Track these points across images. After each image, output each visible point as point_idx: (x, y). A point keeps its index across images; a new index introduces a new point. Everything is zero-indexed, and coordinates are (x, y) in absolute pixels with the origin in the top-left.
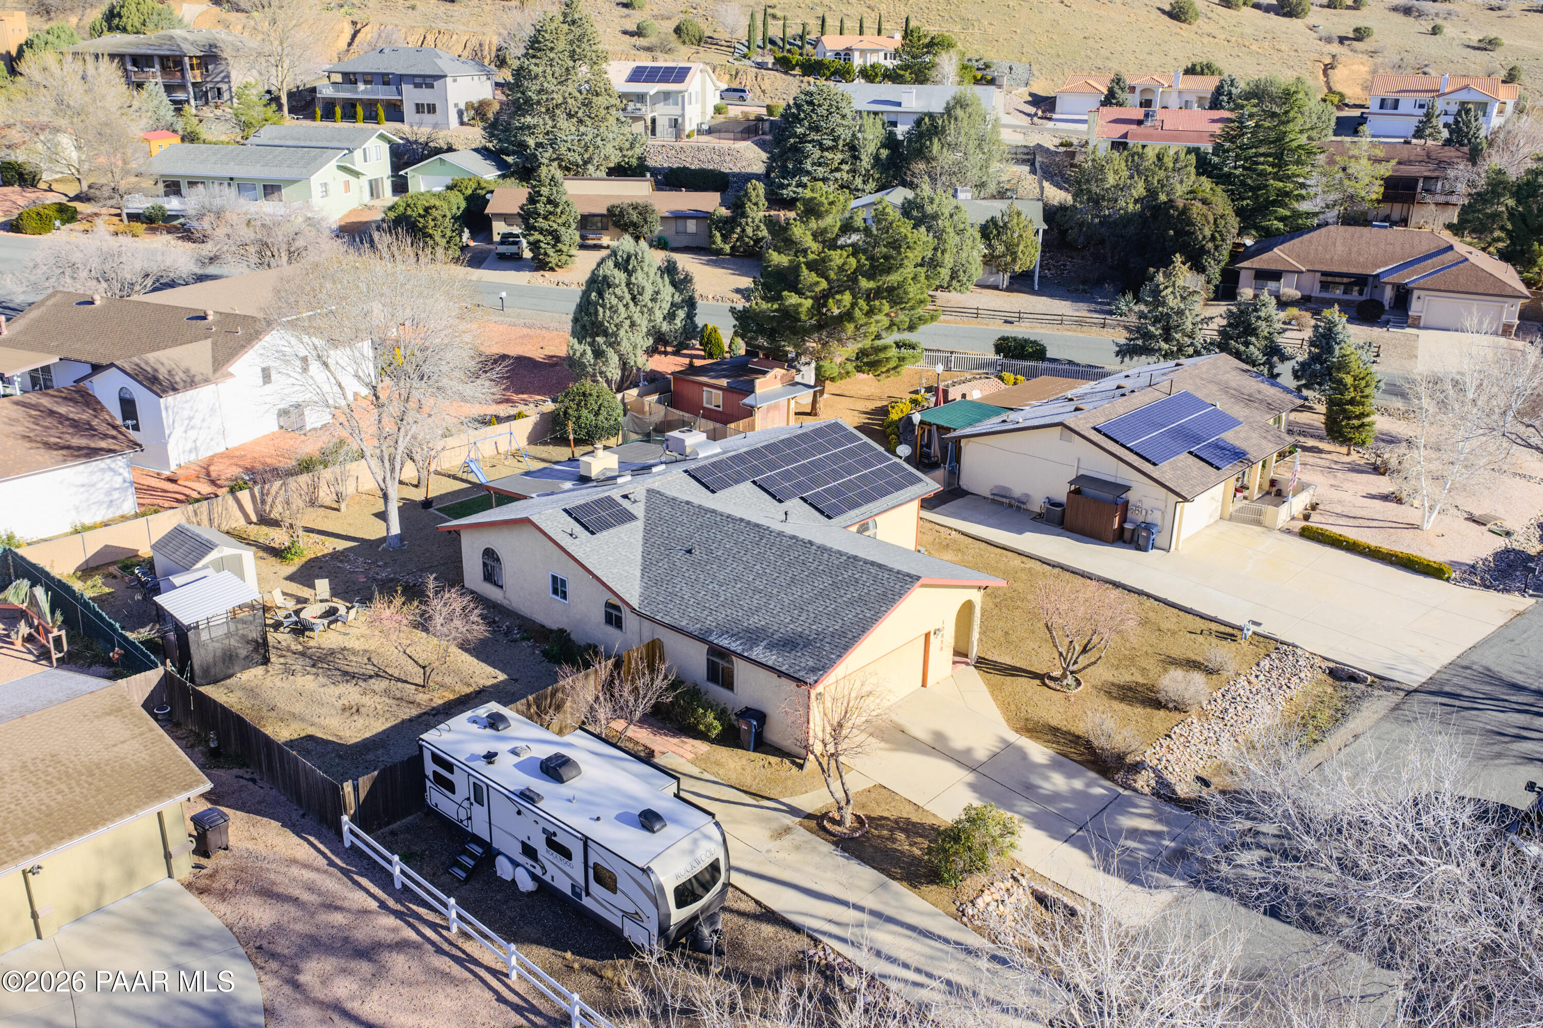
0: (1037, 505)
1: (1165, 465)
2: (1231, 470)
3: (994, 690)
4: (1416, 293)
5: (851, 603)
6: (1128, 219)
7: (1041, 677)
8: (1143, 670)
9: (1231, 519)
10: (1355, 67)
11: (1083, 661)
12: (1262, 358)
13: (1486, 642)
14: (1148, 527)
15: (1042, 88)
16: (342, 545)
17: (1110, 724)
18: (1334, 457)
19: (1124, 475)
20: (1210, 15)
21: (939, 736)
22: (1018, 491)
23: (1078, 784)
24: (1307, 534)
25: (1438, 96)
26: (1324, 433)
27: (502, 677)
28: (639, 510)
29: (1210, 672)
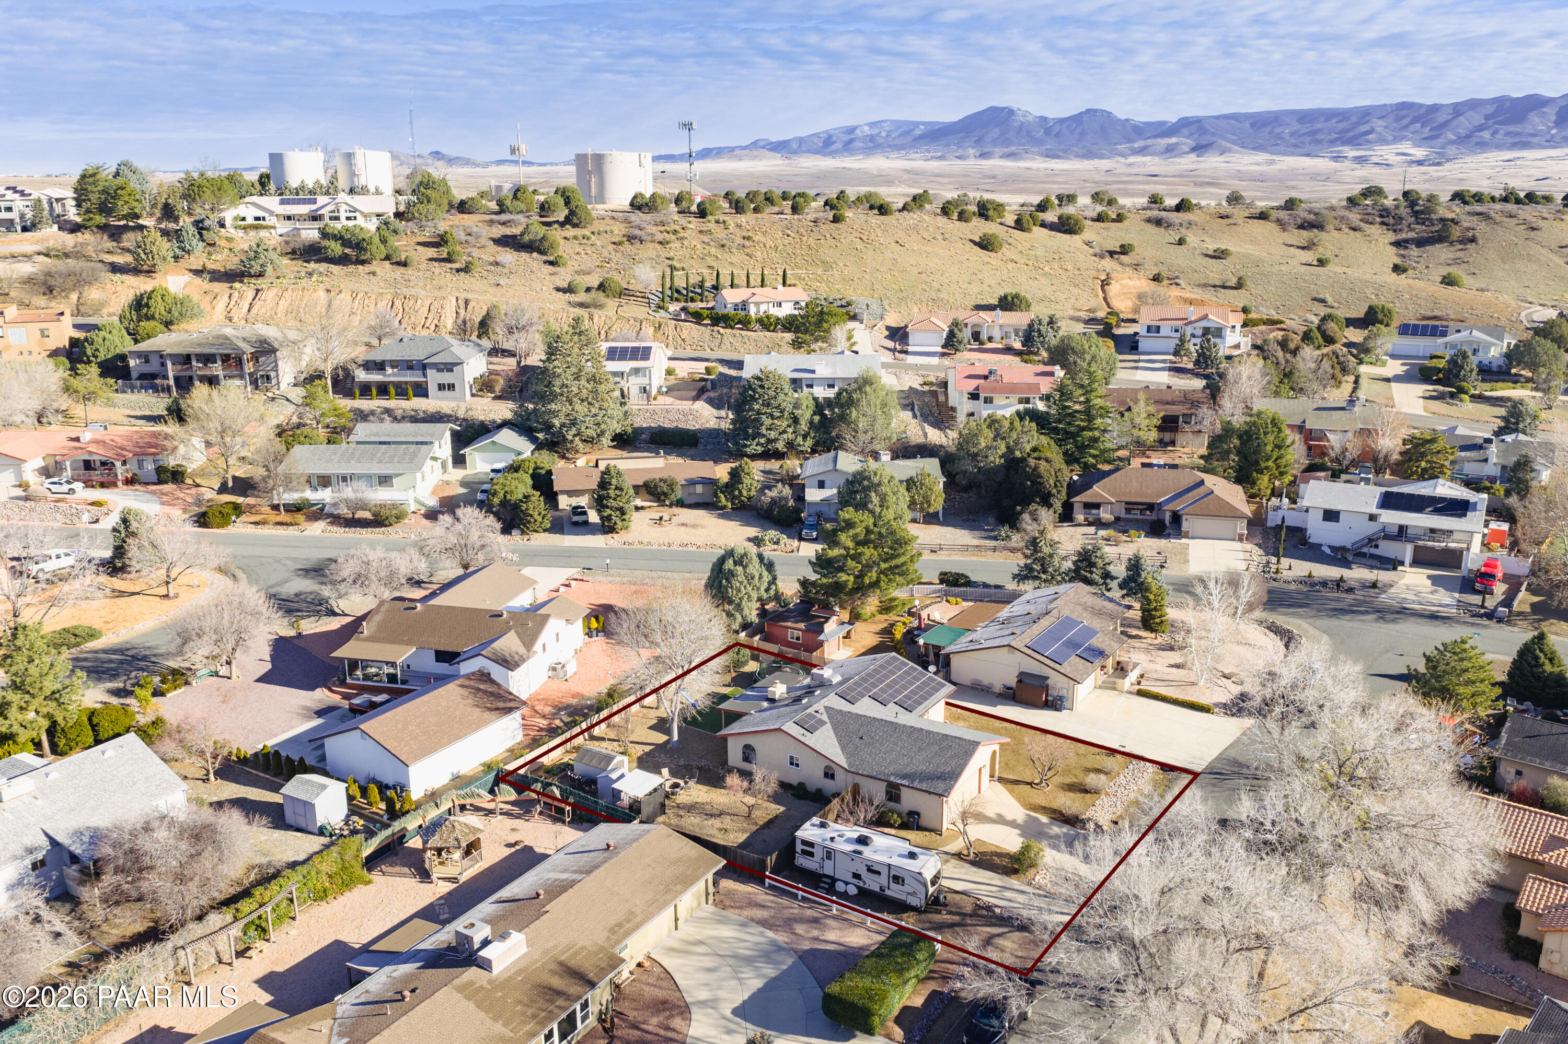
0: (998, 688)
1: (1065, 664)
2: (1098, 662)
3: (1011, 792)
4: (1184, 517)
5: (952, 757)
6: (996, 469)
7: (1030, 784)
8: (1075, 776)
9: (1100, 687)
10: (1125, 282)
11: (1050, 774)
12: (1101, 581)
13: (1232, 745)
14: (1061, 698)
15: (893, 320)
16: (648, 748)
17: (1068, 803)
18: (1149, 641)
19: (1045, 671)
20: (1010, 241)
21: (1000, 816)
22: (986, 681)
23: (1065, 830)
24: (1141, 693)
25: (1186, 324)
26: (1140, 624)
27: (782, 809)
28: (825, 717)
29: (1106, 774)
